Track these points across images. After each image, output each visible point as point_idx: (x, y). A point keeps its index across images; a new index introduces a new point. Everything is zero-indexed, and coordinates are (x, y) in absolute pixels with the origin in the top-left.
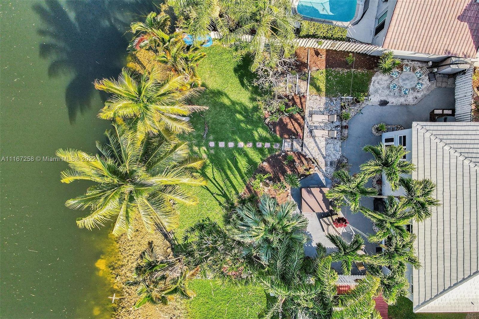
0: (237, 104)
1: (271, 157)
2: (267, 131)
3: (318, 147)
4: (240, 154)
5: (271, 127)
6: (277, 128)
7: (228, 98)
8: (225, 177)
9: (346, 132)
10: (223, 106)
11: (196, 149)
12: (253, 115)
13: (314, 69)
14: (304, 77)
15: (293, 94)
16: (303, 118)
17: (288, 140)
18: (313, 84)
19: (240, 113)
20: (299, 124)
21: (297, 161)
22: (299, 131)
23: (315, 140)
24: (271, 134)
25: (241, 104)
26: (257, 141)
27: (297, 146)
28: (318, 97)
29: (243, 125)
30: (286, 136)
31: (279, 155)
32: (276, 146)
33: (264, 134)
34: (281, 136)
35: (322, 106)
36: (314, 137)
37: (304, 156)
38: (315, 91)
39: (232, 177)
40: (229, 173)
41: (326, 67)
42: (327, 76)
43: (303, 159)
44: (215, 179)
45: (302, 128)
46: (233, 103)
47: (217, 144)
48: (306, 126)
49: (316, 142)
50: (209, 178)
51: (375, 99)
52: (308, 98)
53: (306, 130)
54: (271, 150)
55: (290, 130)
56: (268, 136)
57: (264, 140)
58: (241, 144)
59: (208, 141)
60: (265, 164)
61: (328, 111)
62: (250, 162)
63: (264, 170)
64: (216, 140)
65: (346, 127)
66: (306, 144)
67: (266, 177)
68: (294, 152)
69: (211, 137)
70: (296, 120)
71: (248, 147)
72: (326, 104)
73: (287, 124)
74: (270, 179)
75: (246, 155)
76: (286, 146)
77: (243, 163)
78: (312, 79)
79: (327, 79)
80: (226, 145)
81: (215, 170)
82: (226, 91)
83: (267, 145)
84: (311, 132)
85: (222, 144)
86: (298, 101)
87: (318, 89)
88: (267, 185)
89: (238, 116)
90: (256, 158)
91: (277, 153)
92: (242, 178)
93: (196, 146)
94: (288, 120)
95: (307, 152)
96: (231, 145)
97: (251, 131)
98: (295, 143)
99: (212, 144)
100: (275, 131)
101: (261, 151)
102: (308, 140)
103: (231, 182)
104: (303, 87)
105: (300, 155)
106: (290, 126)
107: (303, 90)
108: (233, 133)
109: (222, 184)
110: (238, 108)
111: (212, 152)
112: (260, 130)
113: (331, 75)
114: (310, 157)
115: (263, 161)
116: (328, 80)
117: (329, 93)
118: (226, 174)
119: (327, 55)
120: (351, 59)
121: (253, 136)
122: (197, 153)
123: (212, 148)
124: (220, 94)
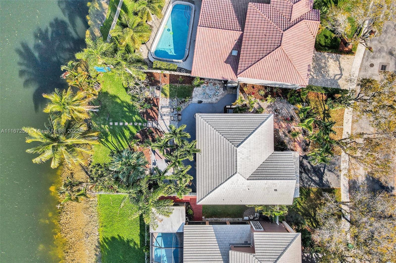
0: (124, 102)
1: (142, 130)
2: (140, 117)
3: (166, 125)
4: (126, 129)
5: (141, 114)
6: (145, 115)
7: (120, 99)
9: (180, 117)
10: (117, 103)
11: (103, 126)
12: (132, 108)
13: (163, 84)
14: (158, 88)
15: (153, 97)
16: (158, 110)
17: (151, 122)
18: (163, 92)
19: (126, 107)
20: (156, 113)
21: (155, 132)
22: (156, 116)
23: (164, 121)
24: (141, 118)
25: (126, 102)
26: (134, 122)
27: (155, 125)
28: (165, 99)
29: (127, 113)
30: (150, 120)
31: (146, 129)
32: (145, 124)
33: (138, 118)
34: (147, 119)
35: (168, 103)
36: (163, 120)
37: (158, 130)
38: (164, 95)
39: (121, 141)
40: (120, 139)
41: (170, 83)
42: (170, 88)
43: (158, 131)
44: (112, 142)
45: (157, 115)
46: (123, 102)
47: (114, 124)
48: (159, 114)
49: (164, 123)
50: (109, 142)
51: (195, 100)
52: (160, 99)
53: (159, 116)
54: (142, 127)
55: (151, 116)
56: (140, 119)
57: (138, 121)
58: (127, 124)
59: (109, 122)
60: (138, 134)
61: (171, 106)
62: (131, 133)
63: (138, 137)
64: (114, 122)
65: (180, 115)
66: (160, 124)
67: (137, 141)
68: (153, 128)
69: (111, 120)
70: (154, 111)
71: (130, 126)
72: (170, 102)
73: (150, 113)
74: (140, 142)
75: (129, 129)
76: (150, 125)
77: (127, 134)
78: (163, 89)
80: (119, 124)
81: (113, 137)
82: (118, 95)
83: (140, 124)
84: (161, 117)
85: (116, 124)
86: (155, 101)
87: (166, 95)
88: (138, 145)
89: (125, 109)
90: (134, 131)
91: (145, 128)
92: (127, 141)
93: (103, 124)
94: (150, 111)
95: (160, 128)
96: (121, 124)
97: (131, 117)
98: (154, 123)
99: (111, 124)
100: (144, 117)
101: (136, 127)
102: (160, 122)
103: (121, 144)
104: (158, 93)
105: (156, 129)
106: (151, 114)
107: (158, 95)
108: (122, 117)
109: (116, 145)
110: (125, 104)
111: (111, 128)
112: (136, 116)
113: (172, 87)
114: (162, 130)
115: (137, 132)
116: (170, 90)
117: (172, 96)
118: (119, 140)
119: (170, 77)
120: (180, 79)
121: (132, 119)
122: (103, 128)
123: (111, 126)
124: (115, 97)
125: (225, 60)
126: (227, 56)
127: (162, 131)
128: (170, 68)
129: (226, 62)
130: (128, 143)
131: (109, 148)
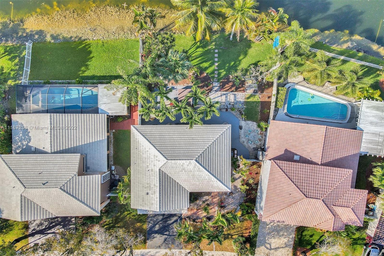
0: (240, 63)
1: (209, 78)
2: (224, 75)
3: (215, 98)
4: (210, 63)
5: (227, 77)
6: (226, 80)
7: (243, 58)
8: (198, 56)
9: (224, 110)
10: (239, 56)
11: (214, 43)
12: (234, 69)
13: (260, 96)
14: (255, 92)
15: (246, 87)
16: (232, 91)
17: (219, 85)
18: (251, 96)
19: (234, 64)
20: (228, 90)
21: (207, 89)
22: (225, 90)
23: (219, 96)
24: (222, 77)
25: (239, 64)
26: (218, 71)
27: (216, 88)
28: (244, 98)
29: (228, 65)
30: (221, 84)
31: (210, 81)
32: (216, 80)
33: (223, 74)
34: (221, 82)
35: (239, 100)
36: (221, 96)
37: (210, 92)
38: (248, 96)
39: (198, 59)
40: (200, 58)
41: (261, 101)
43: (208, 91)
44: (196, 52)
45: (226, 91)
46: (240, 61)
47: (216, 53)
48: (227, 92)
50: (196, 49)
51: (243, 123)
52: (244, 93)
53: (225, 93)
54: (213, 77)
55: (225, 85)
56: (221, 76)
57: (219, 74)
58: (217, 64)
59: (218, 49)
60: (205, 74)
61: (237, 103)
62: (206, 68)
63: (202, 74)
64: (218, 53)
65: (227, 110)
66: (217, 93)
67: (198, 74)
68: (212, 87)
69: (220, 51)
70: (231, 88)
71: (215, 67)
72: (240, 102)
73: (228, 84)
74: (197, 76)
75: (210, 66)
76: (215, 84)
77: (205, 65)
78: (255, 95)
79: (255, 102)
80: (216, 57)
81: (201, 52)
82: (247, 57)
83: (216, 76)
84: (224, 94)
85: (216, 55)
86: (242, 89)
87: (248, 98)
88: (194, 74)
89: (232, 63)
90: (209, 71)
91: (211, 80)
92: (197, 65)
94: (230, 85)
95: (212, 93)
96: (216, 60)
97: (224, 68)
98: (217, 88)
99: (216, 51)
100: (224, 79)
101: (213, 72)
102: (219, 93)
103: (194, 59)
104: (250, 92)
105: (211, 90)
106: (227, 86)
107: (248, 91)
108: (223, 61)
109: (193, 55)
110: (238, 63)
111: (212, 51)
112: (225, 73)
113: (257, 104)
115: (207, 74)
116: (253, 102)
117: (246, 103)
118: (199, 57)
119: (268, 102)
120: (266, 111)
121: (221, 69)
122: (211, 44)
123: (214, 51)
124: (246, 54)
125: (288, 149)
126: (293, 151)
127: (209, 95)
128: (278, 102)
129: (286, 151)
130: (195, 65)
131: (190, 49)
